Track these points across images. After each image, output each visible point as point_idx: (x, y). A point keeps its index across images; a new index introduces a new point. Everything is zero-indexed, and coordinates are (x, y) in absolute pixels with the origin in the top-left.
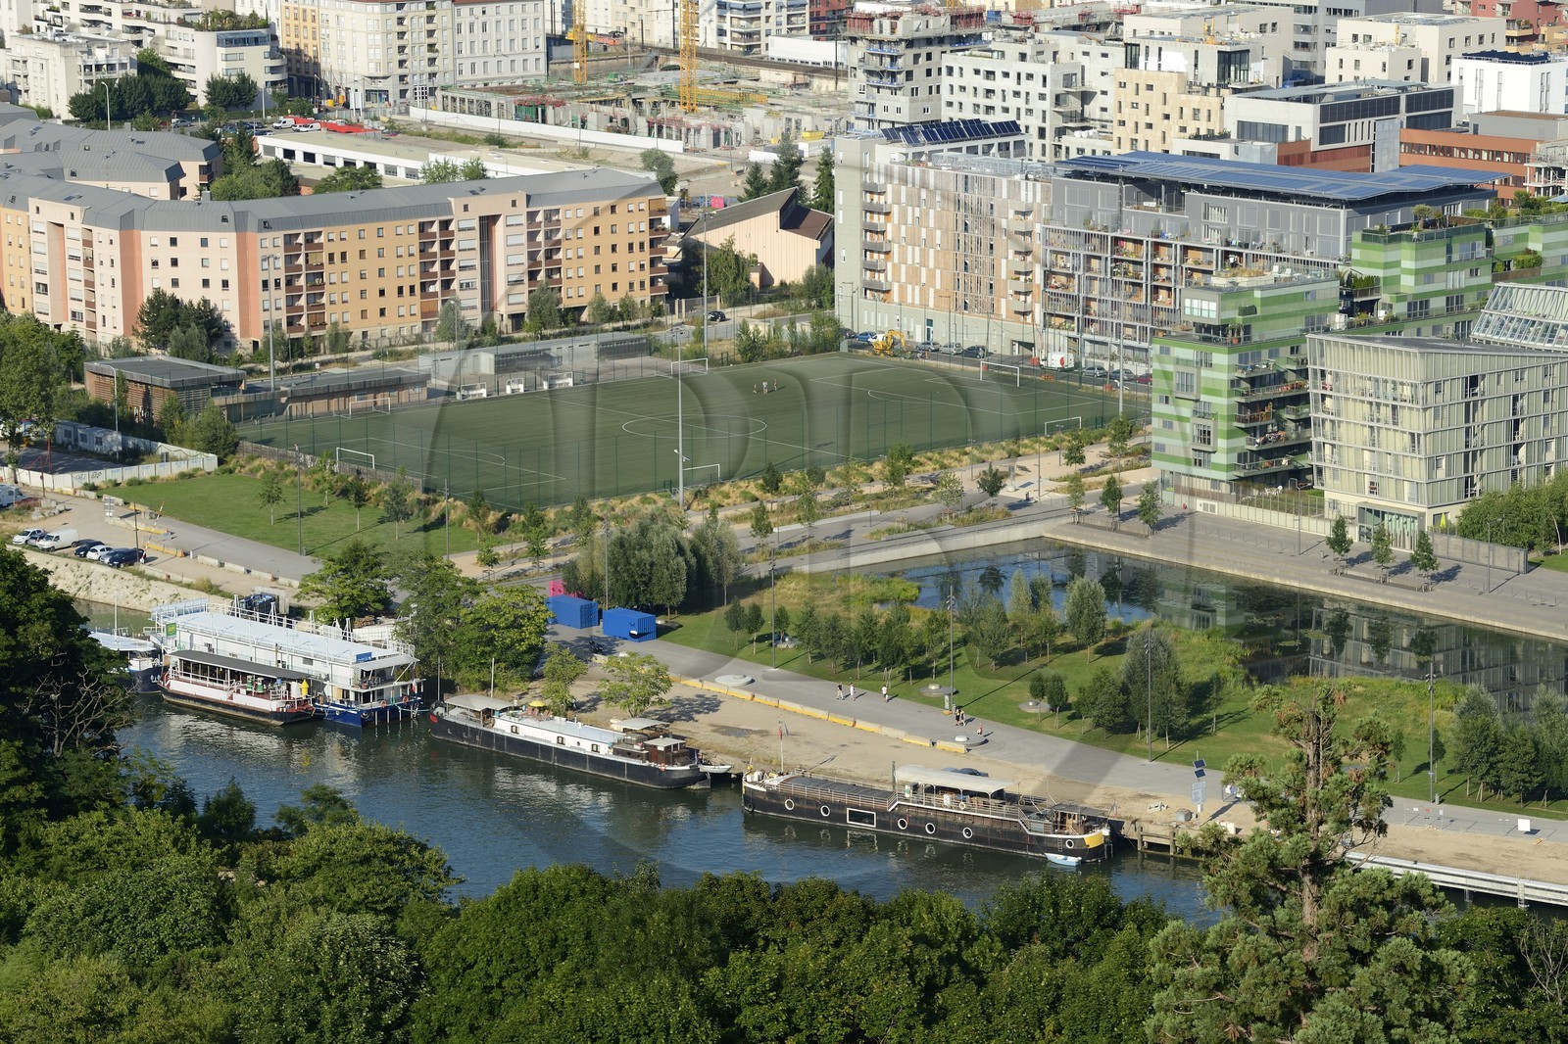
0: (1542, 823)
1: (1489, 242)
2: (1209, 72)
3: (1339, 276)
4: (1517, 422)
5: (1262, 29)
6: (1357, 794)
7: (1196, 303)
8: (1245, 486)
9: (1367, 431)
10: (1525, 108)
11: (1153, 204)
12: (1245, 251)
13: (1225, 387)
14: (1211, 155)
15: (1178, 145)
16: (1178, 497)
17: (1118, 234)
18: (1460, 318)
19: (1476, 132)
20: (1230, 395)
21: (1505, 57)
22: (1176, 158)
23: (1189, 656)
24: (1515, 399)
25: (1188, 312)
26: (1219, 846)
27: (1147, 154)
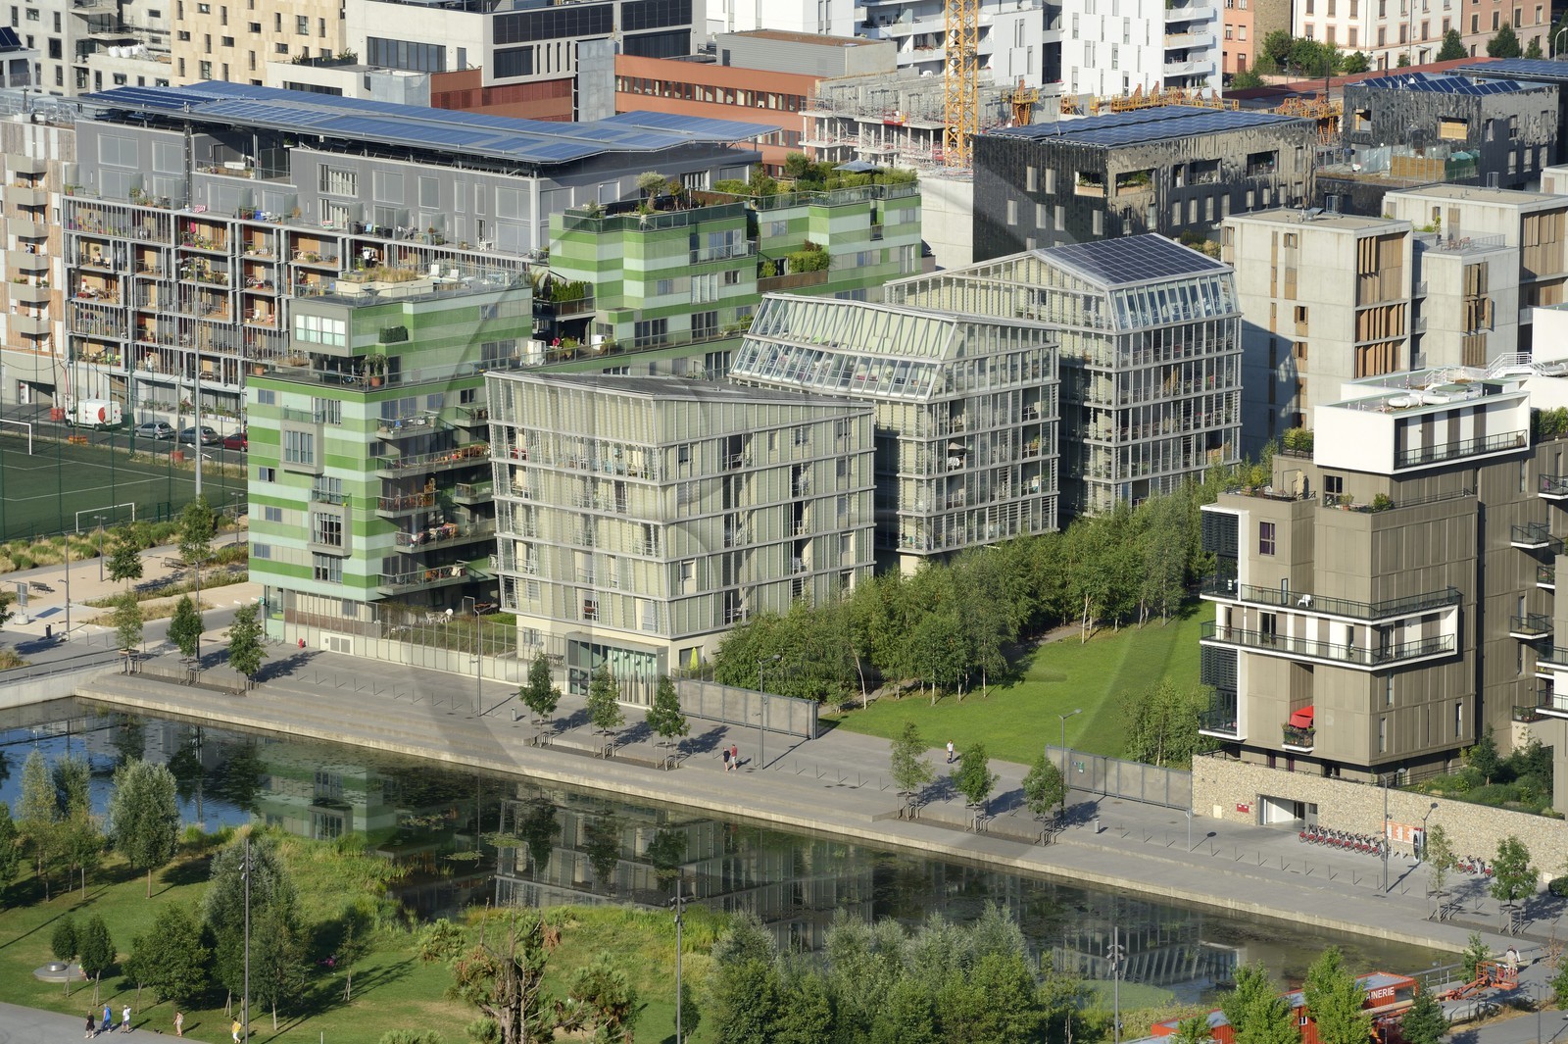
1: (753, 231)
3: (531, 282)
4: (799, 507)
7: (313, 322)
8: (396, 610)
9: (579, 521)
10: (797, 27)
11: (240, 166)
12: (387, 242)
13: (362, 455)
14: (329, 91)
15: (276, 74)
16: (291, 628)
17: (186, 212)
18: (713, 348)
19: (726, 61)
20: (369, 467)
22: (272, 93)
23: (309, 881)
24: (796, 471)
25: (300, 335)
27: (226, 86)
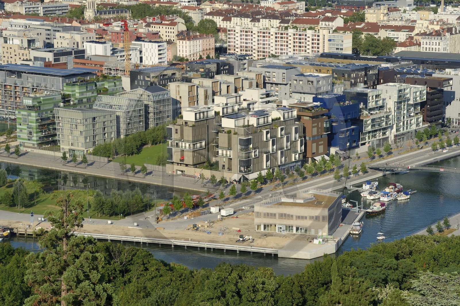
0: (113, 221)
1: (96, 86)
2: (26, 45)
3: (61, 94)
4: (105, 128)
5: (38, 34)
6: (76, 218)
7: (26, 101)
8: (41, 145)
9: (70, 131)
10: (102, 54)
11: (14, 77)
12: (38, 88)
13: (35, 121)
14: (28, 65)
15: (19, 62)
16: (24, 148)
17: (5, 84)
18: (90, 104)
19: (91, 60)
20: (36, 123)
21: (96, 42)
22: (19, 65)
23: (29, 187)
24: (104, 122)
25: (24, 103)
26: (42, 233)
27: (11, 64)
